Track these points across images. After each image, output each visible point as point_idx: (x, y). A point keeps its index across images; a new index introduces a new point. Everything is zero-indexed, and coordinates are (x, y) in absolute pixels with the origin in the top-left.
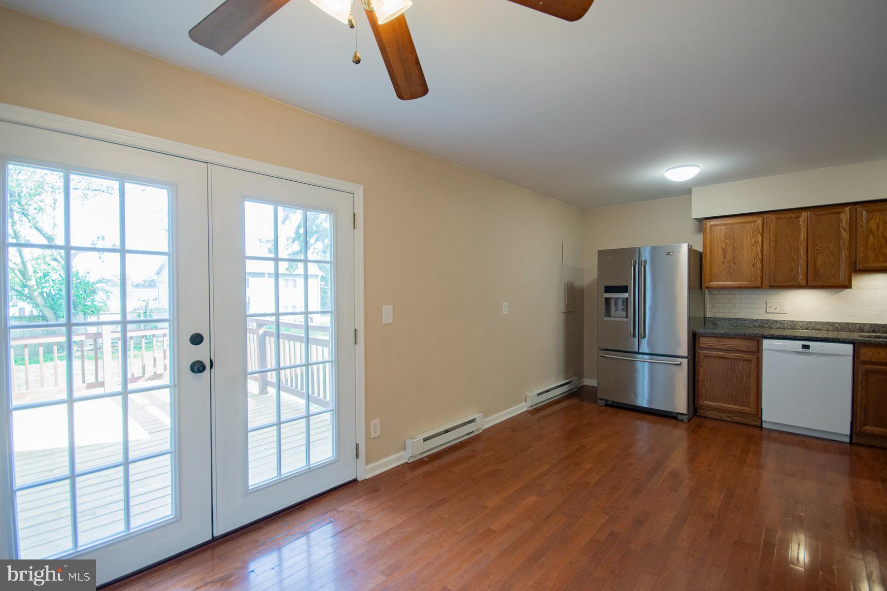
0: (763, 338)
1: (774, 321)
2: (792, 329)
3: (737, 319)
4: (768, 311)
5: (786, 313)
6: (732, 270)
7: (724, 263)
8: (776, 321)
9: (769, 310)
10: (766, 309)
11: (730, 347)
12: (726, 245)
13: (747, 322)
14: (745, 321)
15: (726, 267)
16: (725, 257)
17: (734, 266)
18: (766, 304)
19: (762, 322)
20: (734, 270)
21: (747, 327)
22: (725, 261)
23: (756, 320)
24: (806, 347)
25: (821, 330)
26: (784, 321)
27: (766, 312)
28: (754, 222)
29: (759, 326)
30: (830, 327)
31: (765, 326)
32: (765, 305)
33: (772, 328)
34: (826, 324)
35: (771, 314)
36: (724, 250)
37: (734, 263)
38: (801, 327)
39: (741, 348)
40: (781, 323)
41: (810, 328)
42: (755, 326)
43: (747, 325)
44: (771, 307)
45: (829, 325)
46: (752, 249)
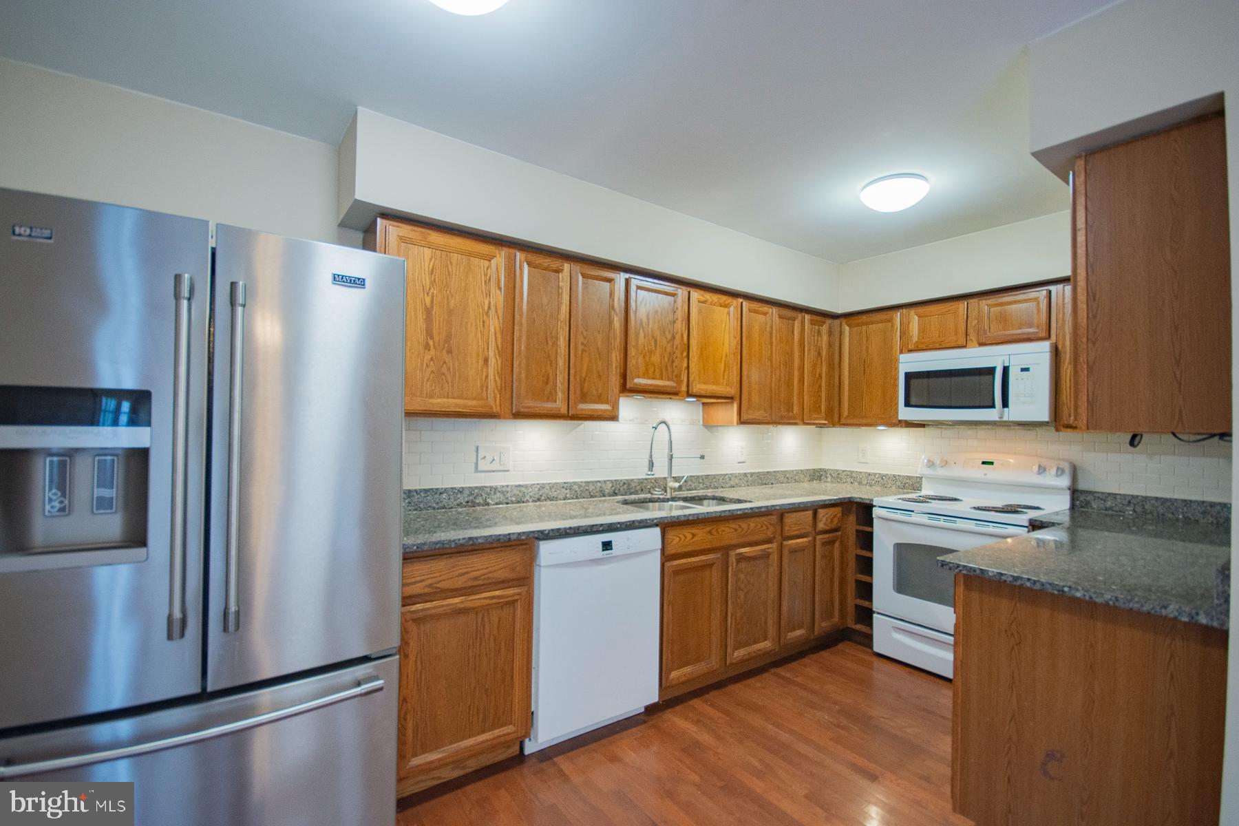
0: (538, 539)
1: (491, 488)
2: (519, 502)
3: (426, 491)
4: (480, 469)
5: (508, 471)
6: (444, 370)
7: (427, 347)
8: (494, 489)
9: (483, 465)
10: (477, 463)
11: (476, 578)
12: (432, 302)
13: (444, 496)
14: (441, 493)
15: (432, 359)
16: (429, 333)
17: (448, 359)
18: (477, 452)
19: (471, 494)
20: (449, 369)
21: (444, 507)
22: (431, 343)
23: (461, 491)
24: (607, 546)
25: (556, 499)
26: (507, 486)
27: (477, 470)
28: (490, 258)
29: (468, 502)
30: (568, 491)
31: (478, 501)
32: (475, 454)
33: (488, 504)
34: (563, 487)
35: (483, 474)
36: (428, 311)
37: (449, 352)
38: (531, 497)
39: (501, 575)
40: (503, 493)
41: (543, 498)
42: (460, 505)
43: (445, 502)
44: (485, 457)
45: (566, 489)
46: (484, 322)
